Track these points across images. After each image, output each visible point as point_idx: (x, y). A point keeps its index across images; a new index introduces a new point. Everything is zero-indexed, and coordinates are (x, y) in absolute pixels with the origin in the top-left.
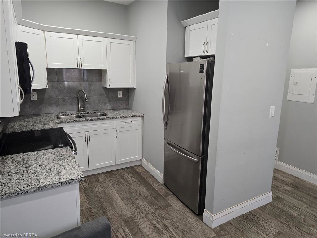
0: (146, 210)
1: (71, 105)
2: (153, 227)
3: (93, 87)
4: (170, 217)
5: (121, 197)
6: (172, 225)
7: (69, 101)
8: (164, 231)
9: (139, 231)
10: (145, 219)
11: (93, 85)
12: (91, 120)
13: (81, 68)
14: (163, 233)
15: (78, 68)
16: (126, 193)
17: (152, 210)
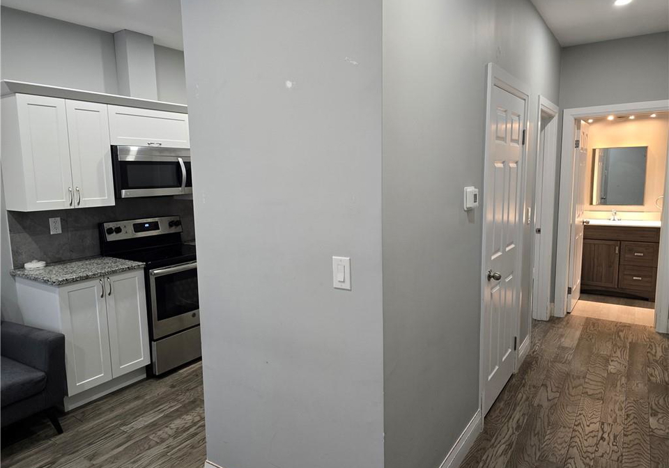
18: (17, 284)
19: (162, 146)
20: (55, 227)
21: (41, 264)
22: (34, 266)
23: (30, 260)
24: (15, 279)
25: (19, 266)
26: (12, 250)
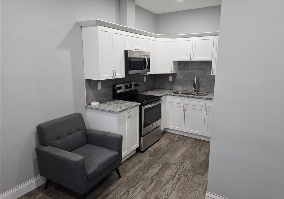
0: (184, 166)
1: (190, 86)
2: (173, 174)
3: (207, 74)
4: (191, 178)
5: (183, 153)
6: (185, 181)
7: (189, 83)
8: (174, 180)
9: (164, 171)
10: (176, 169)
11: (207, 73)
12: (188, 97)
13: (192, 60)
14: (173, 180)
15: (191, 60)
16: (189, 154)
17: (187, 169)
18: (87, 112)
19: (139, 51)
20: (100, 87)
21: (98, 103)
22: (95, 104)
23: (93, 101)
24: (87, 110)
25: (89, 104)
26: (86, 97)
